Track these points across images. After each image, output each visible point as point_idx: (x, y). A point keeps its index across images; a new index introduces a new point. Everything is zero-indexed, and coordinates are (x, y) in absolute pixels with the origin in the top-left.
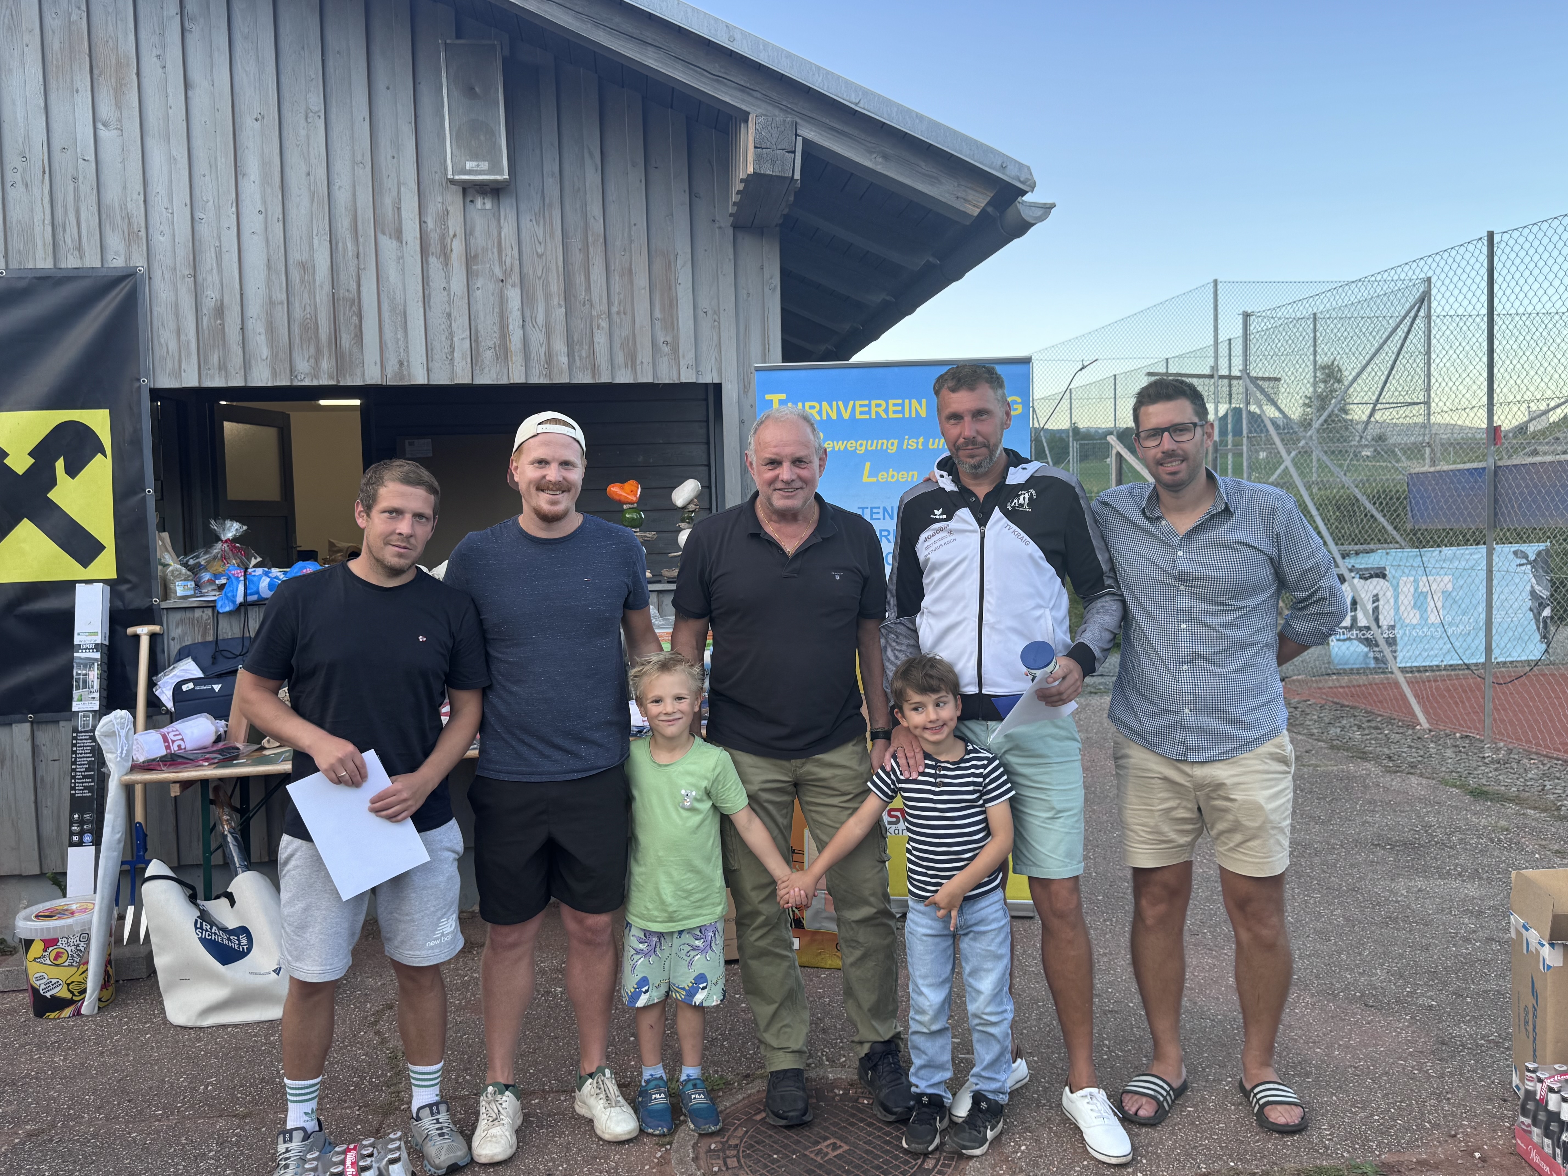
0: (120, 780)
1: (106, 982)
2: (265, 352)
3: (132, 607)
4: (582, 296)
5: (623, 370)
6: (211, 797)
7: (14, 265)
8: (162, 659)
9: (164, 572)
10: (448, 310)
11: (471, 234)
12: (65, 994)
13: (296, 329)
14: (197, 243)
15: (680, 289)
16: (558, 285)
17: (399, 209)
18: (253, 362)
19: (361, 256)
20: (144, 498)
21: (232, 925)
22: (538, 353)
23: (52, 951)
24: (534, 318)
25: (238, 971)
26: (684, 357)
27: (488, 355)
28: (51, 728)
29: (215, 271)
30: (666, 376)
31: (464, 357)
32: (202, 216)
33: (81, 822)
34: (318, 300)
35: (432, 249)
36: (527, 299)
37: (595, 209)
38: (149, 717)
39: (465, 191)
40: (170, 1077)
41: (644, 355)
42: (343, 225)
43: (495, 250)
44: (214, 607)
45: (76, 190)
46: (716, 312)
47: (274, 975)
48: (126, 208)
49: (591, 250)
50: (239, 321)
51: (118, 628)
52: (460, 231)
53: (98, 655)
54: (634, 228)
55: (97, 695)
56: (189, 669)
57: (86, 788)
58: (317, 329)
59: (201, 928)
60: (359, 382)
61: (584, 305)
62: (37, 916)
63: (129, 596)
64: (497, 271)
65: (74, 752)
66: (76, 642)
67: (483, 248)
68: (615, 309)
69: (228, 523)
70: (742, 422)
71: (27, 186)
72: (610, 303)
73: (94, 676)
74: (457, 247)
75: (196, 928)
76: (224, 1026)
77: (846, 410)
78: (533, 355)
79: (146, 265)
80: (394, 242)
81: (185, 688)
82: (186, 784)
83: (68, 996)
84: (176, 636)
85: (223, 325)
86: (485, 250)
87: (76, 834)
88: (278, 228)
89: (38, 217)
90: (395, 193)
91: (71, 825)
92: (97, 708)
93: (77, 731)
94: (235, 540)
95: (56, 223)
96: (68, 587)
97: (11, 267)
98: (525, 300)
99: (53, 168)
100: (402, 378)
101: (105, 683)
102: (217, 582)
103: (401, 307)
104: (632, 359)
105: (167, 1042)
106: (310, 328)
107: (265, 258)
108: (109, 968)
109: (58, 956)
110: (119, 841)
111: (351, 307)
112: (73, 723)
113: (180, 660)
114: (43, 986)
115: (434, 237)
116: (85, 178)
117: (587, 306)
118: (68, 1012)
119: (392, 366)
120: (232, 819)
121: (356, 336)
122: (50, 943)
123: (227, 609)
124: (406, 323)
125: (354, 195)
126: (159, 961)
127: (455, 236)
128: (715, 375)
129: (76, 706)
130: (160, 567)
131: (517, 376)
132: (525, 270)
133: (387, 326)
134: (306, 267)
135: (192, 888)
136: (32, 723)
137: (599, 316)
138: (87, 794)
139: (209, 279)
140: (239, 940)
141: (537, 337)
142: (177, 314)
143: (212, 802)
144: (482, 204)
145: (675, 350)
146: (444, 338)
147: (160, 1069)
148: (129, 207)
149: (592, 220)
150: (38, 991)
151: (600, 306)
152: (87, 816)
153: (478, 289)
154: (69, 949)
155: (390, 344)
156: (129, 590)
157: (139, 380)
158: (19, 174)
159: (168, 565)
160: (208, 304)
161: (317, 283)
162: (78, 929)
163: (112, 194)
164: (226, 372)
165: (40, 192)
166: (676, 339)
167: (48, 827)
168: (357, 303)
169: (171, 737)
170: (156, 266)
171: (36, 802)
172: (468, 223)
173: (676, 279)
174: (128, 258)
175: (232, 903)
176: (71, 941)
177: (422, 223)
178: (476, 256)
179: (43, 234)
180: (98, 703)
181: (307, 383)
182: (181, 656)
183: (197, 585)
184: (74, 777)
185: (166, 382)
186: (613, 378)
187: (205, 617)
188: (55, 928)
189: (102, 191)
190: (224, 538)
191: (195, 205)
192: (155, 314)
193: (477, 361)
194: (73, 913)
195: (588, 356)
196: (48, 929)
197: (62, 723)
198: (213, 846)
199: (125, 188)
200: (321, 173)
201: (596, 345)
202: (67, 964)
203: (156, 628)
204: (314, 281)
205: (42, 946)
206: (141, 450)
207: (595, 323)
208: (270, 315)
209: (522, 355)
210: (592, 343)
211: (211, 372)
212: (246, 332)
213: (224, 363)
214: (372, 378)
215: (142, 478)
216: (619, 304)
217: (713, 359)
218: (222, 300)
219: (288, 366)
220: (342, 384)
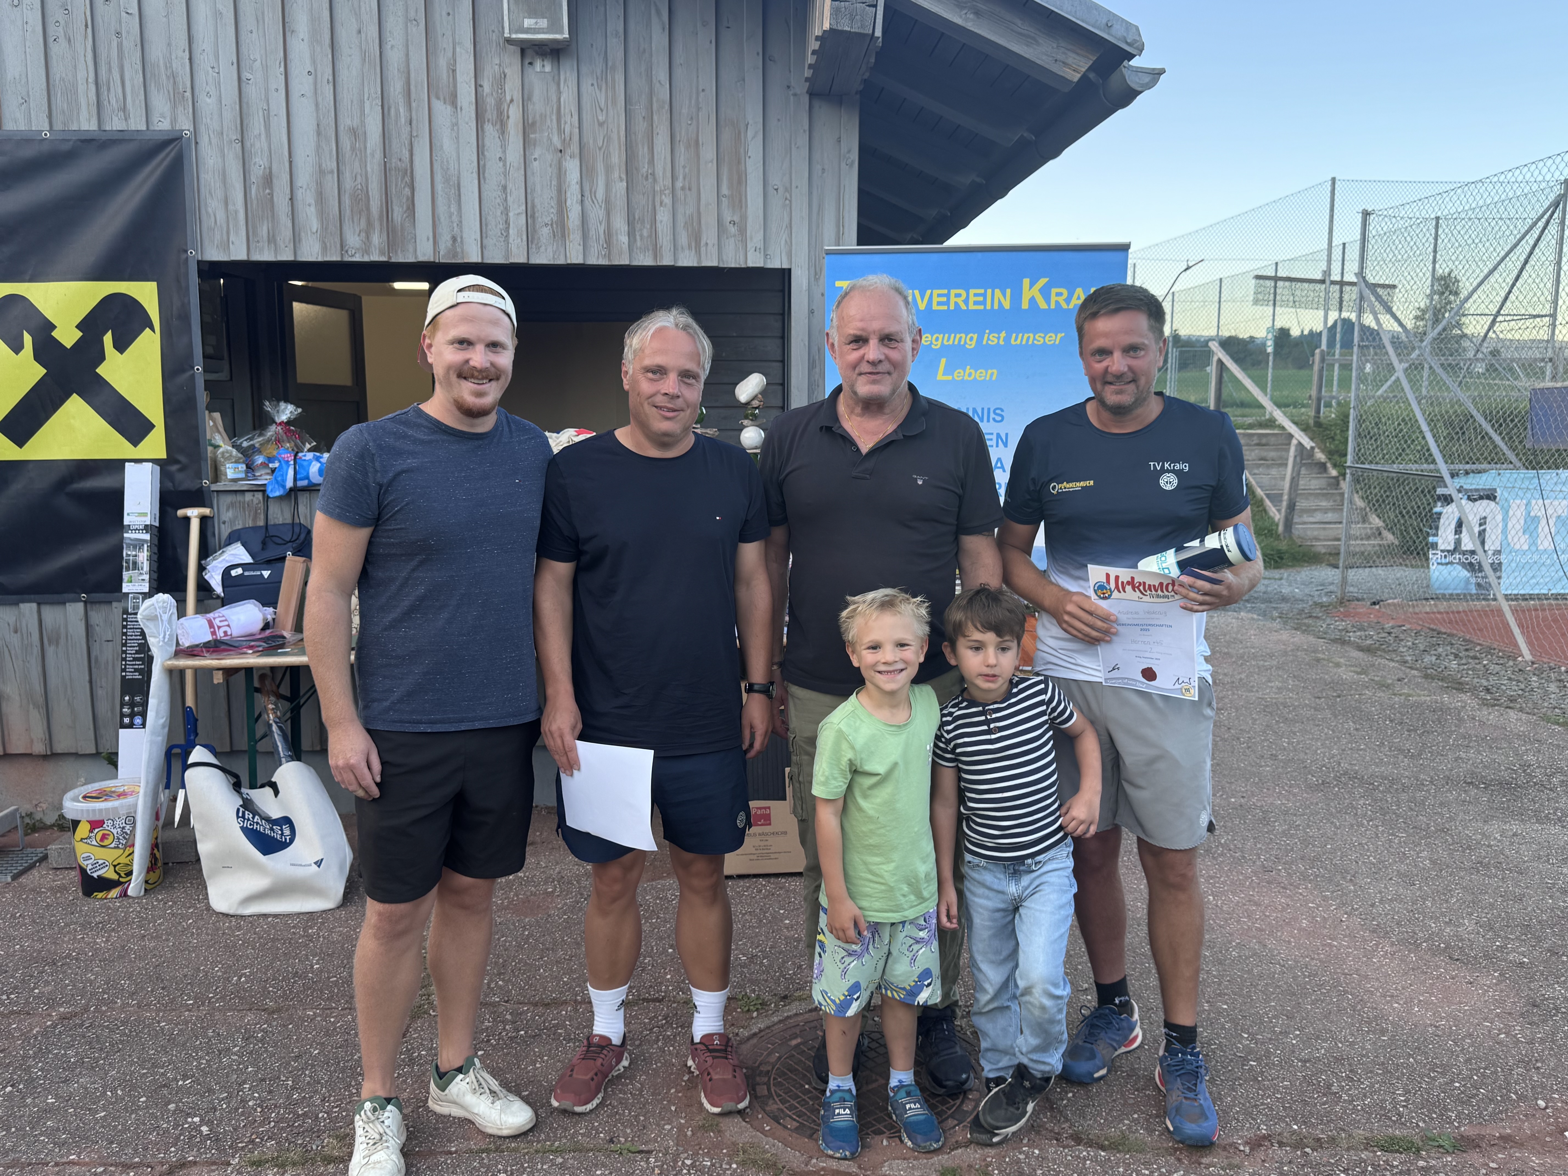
0: (163, 665)
1: (152, 865)
2: (315, 224)
3: (181, 488)
4: (645, 169)
5: (687, 252)
6: (256, 684)
7: (58, 126)
8: (213, 542)
9: (215, 453)
10: (503, 182)
11: (529, 99)
12: (112, 875)
13: (346, 200)
14: (244, 106)
15: (749, 162)
16: (619, 157)
17: (454, 71)
18: (303, 235)
19: (414, 122)
20: (193, 376)
21: (275, 814)
22: (597, 230)
23: (99, 832)
24: (593, 193)
25: (278, 862)
26: (751, 238)
27: (545, 232)
28: (104, 608)
29: (263, 136)
30: (732, 260)
31: (519, 234)
32: (250, 76)
33: (132, 705)
34: (369, 169)
35: (488, 115)
36: (587, 172)
37: (661, 74)
38: (199, 601)
39: (523, 52)
40: (206, 965)
41: (710, 236)
42: (396, 87)
43: (554, 117)
44: (264, 491)
45: (120, 46)
46: (788, 190)
47: (315, 867)
48: (171, 67)
49: (655, 117)
50: (288, 191)
51: (169, 509)
52: (517, 96)
53: (147, 537)
54: (702, 94)
55: (147, 577)
56: (238, 554)
57: (136, 670)
58: (369, 201)
59: (243, 817)
60: (411, 259)
61: (647, 178)
62: (85, 797)
63: (179, 477)
64: (556, 140)
65: (125, 634)
66: (126, 522)
67: (541, 115)
68: (679, 184)
69: (282, 405)
70: (811, 312)
71: (69, 41)
72: (674, 178)
73: (143, 557)
74: (514, 114)
75: (238, 817)
76: (265, 916)
77: (922, 300)
78: (592, 232)
79: (192, 129)
80: (449, 108)
81: (234, 573)
82: (229, 672)
83: (115, 877)
84: (227, 519)
85: (271, 195)
86: (543, 117)
87: (126, 716)
88: (328, 90)
89: (81, 75)
90: (450, 54)
91: (122, 707)
92: (146, 590)
93: (127, 613)
94: (289, 423)
95: (100, 81)
96: (117, 466)
97: (55, 128)
98: (584, 173)
99: (96, 23)
100: (455, 255)
101: (155, 565)
102: (271, 465)
103: (455, 179)
104: (696, 240)
105: (207, 929)
106: (361, 199)
107: (315, 124)
108: (156, 851)
109: (104, 837)
110: (163, 726)
111: (403, 179)
112: (122, 604)
113: (230, 544)
114: (90, 867)
115: (490, 102)
116: (128, 32)
117: (650, 180)
118: (114, 893)
119: (445, 243)
120: (277, 708)
121: (408, 208)
122: (96, 824)
123: (277, 494)
124: (459, 195)
125: (407, 55)
126: (203, 848)
127: (512, 101)
128: (785, 259)
129: (126, 587)
130: (210, 449)
131: (575, 257)
132: (585, 140)
133: (440, 198)
134: (358, 134)
135: (235, 776)
136: (85, 602)
137: (662, 192)
138: (137, 676)
139: (258, 145)
140: (282, 830)
141: (596, 213)
142: (224, 182)
143: (257, 690)
144: (543, 67)
145: (743, 231)
146: (499, 213)
147: (197, 956)
148: (174, 65)
149: (658, 85)
150: (85, 871)
151: (663, 180)
152: (138, 699)
153: (535, 159)
154: (115, 831)
155: (443, 219)
156: (180, 470)
157: (186, 251)
158: (61, 29)
159: (219, 447)
160: (257, 172)
161: (368, 151)
162: (123, 812)
163: (156, 52)
164: (275, 245)
165: (83, 48)
166: (744, 218)
167: (103, 708)
168: (409, 173)
169: (217, 622)
170: (202, 129)
171: (91, 682)
172: (526, 87)
173: (746, 152)
174: (174, 120)
175: (276, 792)
176: (117, 823)
177: (478, 86)
178: (534, 123)
179: (86, 94)
180: (147, 585)
181: (358, 258)
182: (230, 541)
183: (249, 467)
184: (124, 659)
185: (214, 255)
186: (675, 260)
187: (255, 501)
188: (101, 810)
189: (146, 46)
190: (278, 421)
191: (242, 64)
192: (202, 181)
193: (533, 238)
194: (121, 795)
195: (650, 236)
196: (94, 811)
197: (115, 604)
198: (258, 736)
199: (169, 45)
200: (372, 30)
201: (658, 224)
202: (113, 845)
203: (206, 511)
204: (365, 148)
205: (88, 826)
206: (188, 325)
207: (657, 199)
208: (320, 185)
209: (580, 233)
210: (654, 221)
211: (260, 244)
212: (295, 203)
213: (274, 236)
214: (424, 255)
215: (190, 355)
216: (684, 178)
217: (783, 242)
218: (270, 168)
219: (338, 241)
220: (393, 260)
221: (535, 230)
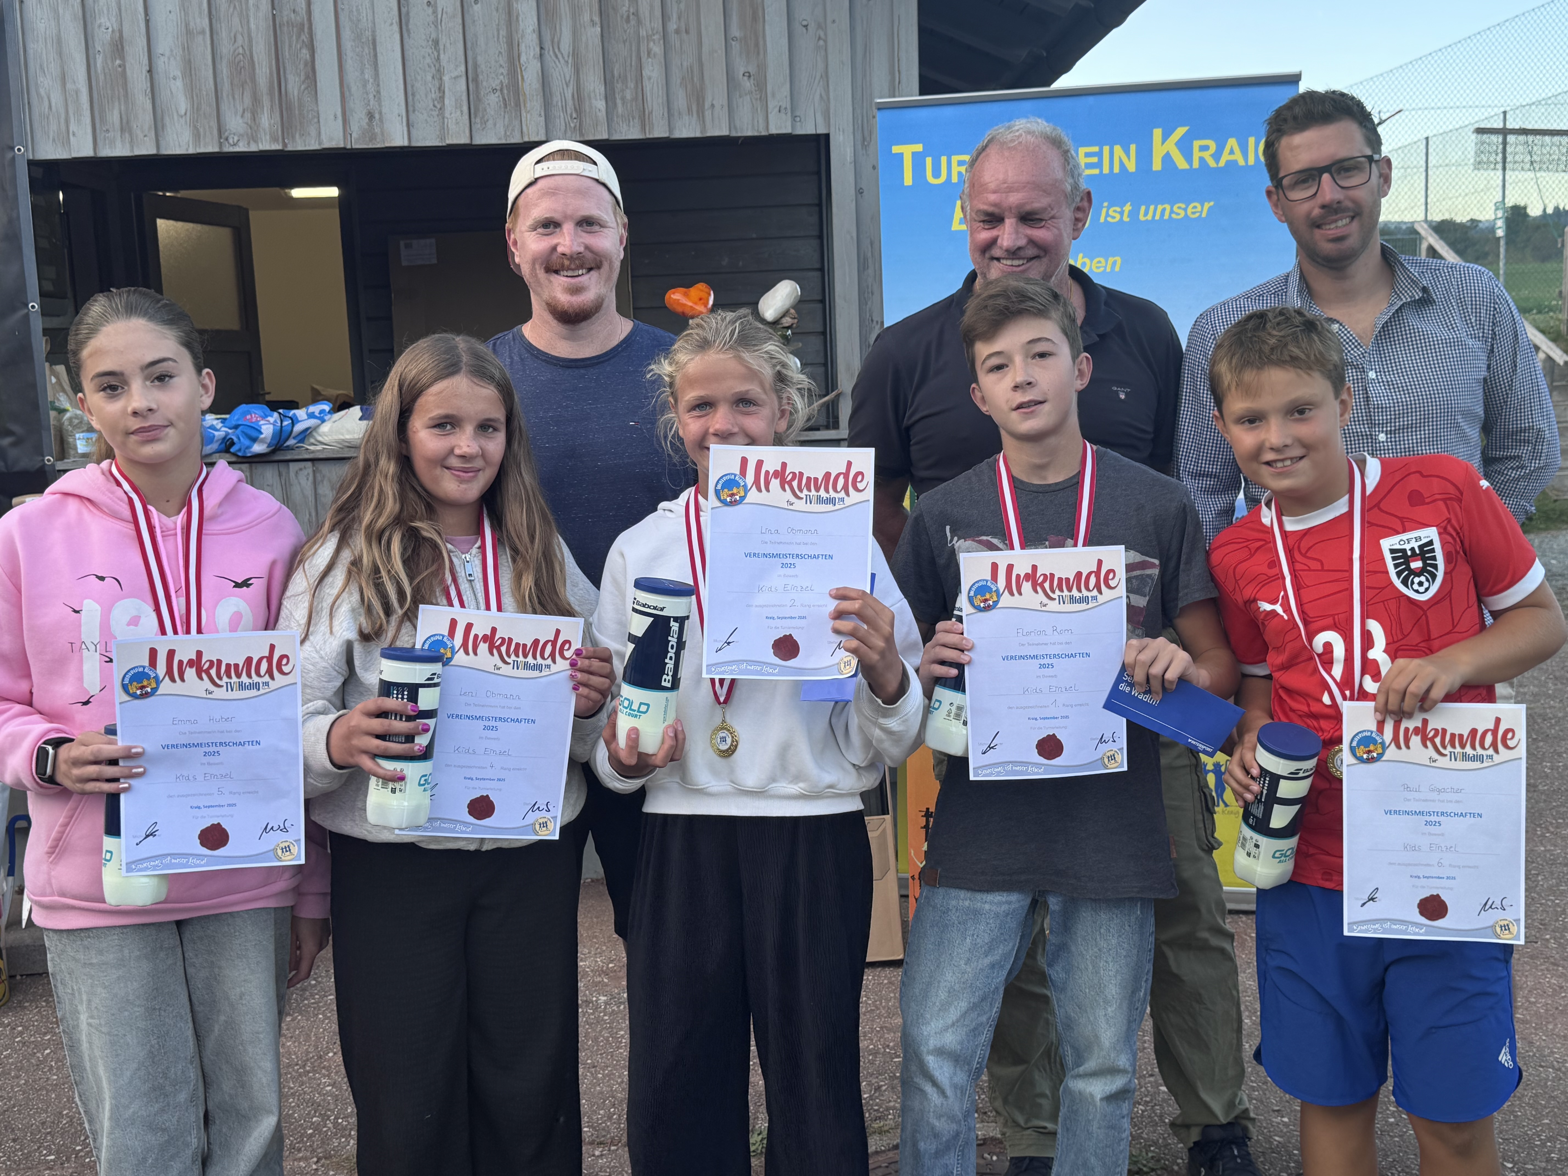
2: (183, 104)
3: (17, 468)
4: (625, 8)
5: (686, 118)
9: (59, 420)
10: (434, 36)
13: (224, 70)
18: (167, 120)
20: (27, 317)
22: (563, 94)
24: (556, 44)
26: (773, 95)
27: (492, 101)
30: (748, 126)
31: (458, 106)
34: (253, 26)
36: (546, 16)
41: (716, 94)
46: (822, 26)
50: (145, 61)
58: (254, 69)
60: (312, 145)
61: (628, 20)
63: (13, 453)
68: (672, 26)
70: (860, 192)
72: (665, 18)
78: (556, 99)
85: (123, 66)
98: (543, 17)
100: (373, 138)
103: (368, 34)
104: (698, 99)
106: (243, 67)
111: (299, 37)
117: (633, 22)
119: (358, 121)
121: (307, 77)
124: (376, 56)
128: (820, 120)
130: (53, 414)
131: (534, 132)
133: (349, 61)
137: (649, 38)
139: (102, 1)
141: (561, 72)
142: (60, 54)
145: (761, 85)
146: (429, 78)
151: (651, 23)
153: (476, 2)
155: (355, 88)
156: (14, 445)
157: (13, 148)
159: (65, 411)
160: (103, 37)
161: (251, 3)
164: (131, 135)
166: (762, 68)
168: (307, 27)
181: (242, 148)
185: (50, 151)
186: (671, 130)
192: (30, 52)
193: (477, 110)
195: (636, 99)
201: (646, 82)
206: (20, 249)
207: (644, 48)
208: (187, 50)
209: (540, 99)
210: (640, 78)
211: (111, 134)
212: (155, 76)
213: (128, 122)
214: (331, 139)
215: (21, 289)
216: (679, 18)
217: (817, 97)
218: (121, 32)
219: (214, 124)
220: (290, 148)
221: (479, 99)
